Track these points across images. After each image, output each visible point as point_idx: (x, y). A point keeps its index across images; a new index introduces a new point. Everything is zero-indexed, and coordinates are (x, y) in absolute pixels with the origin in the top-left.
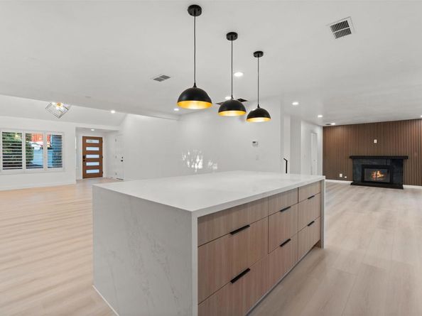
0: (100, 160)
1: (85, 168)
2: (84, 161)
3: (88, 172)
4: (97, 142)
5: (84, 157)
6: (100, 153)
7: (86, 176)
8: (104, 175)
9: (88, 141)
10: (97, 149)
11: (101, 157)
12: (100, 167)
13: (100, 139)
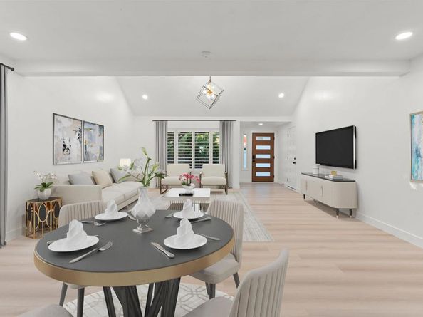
0: (271, 161)
1: (255, 170)
2: (253, 161)
3: (258, 174)
4: (268, 139)
5: (254, 157)
6: (271, 152)
7: (255, 179)
8: (276, 180)
9: (258, 138)
10: (268, 147)
11: (273, 157)
12: (271, 170)
13: (272, 135)
